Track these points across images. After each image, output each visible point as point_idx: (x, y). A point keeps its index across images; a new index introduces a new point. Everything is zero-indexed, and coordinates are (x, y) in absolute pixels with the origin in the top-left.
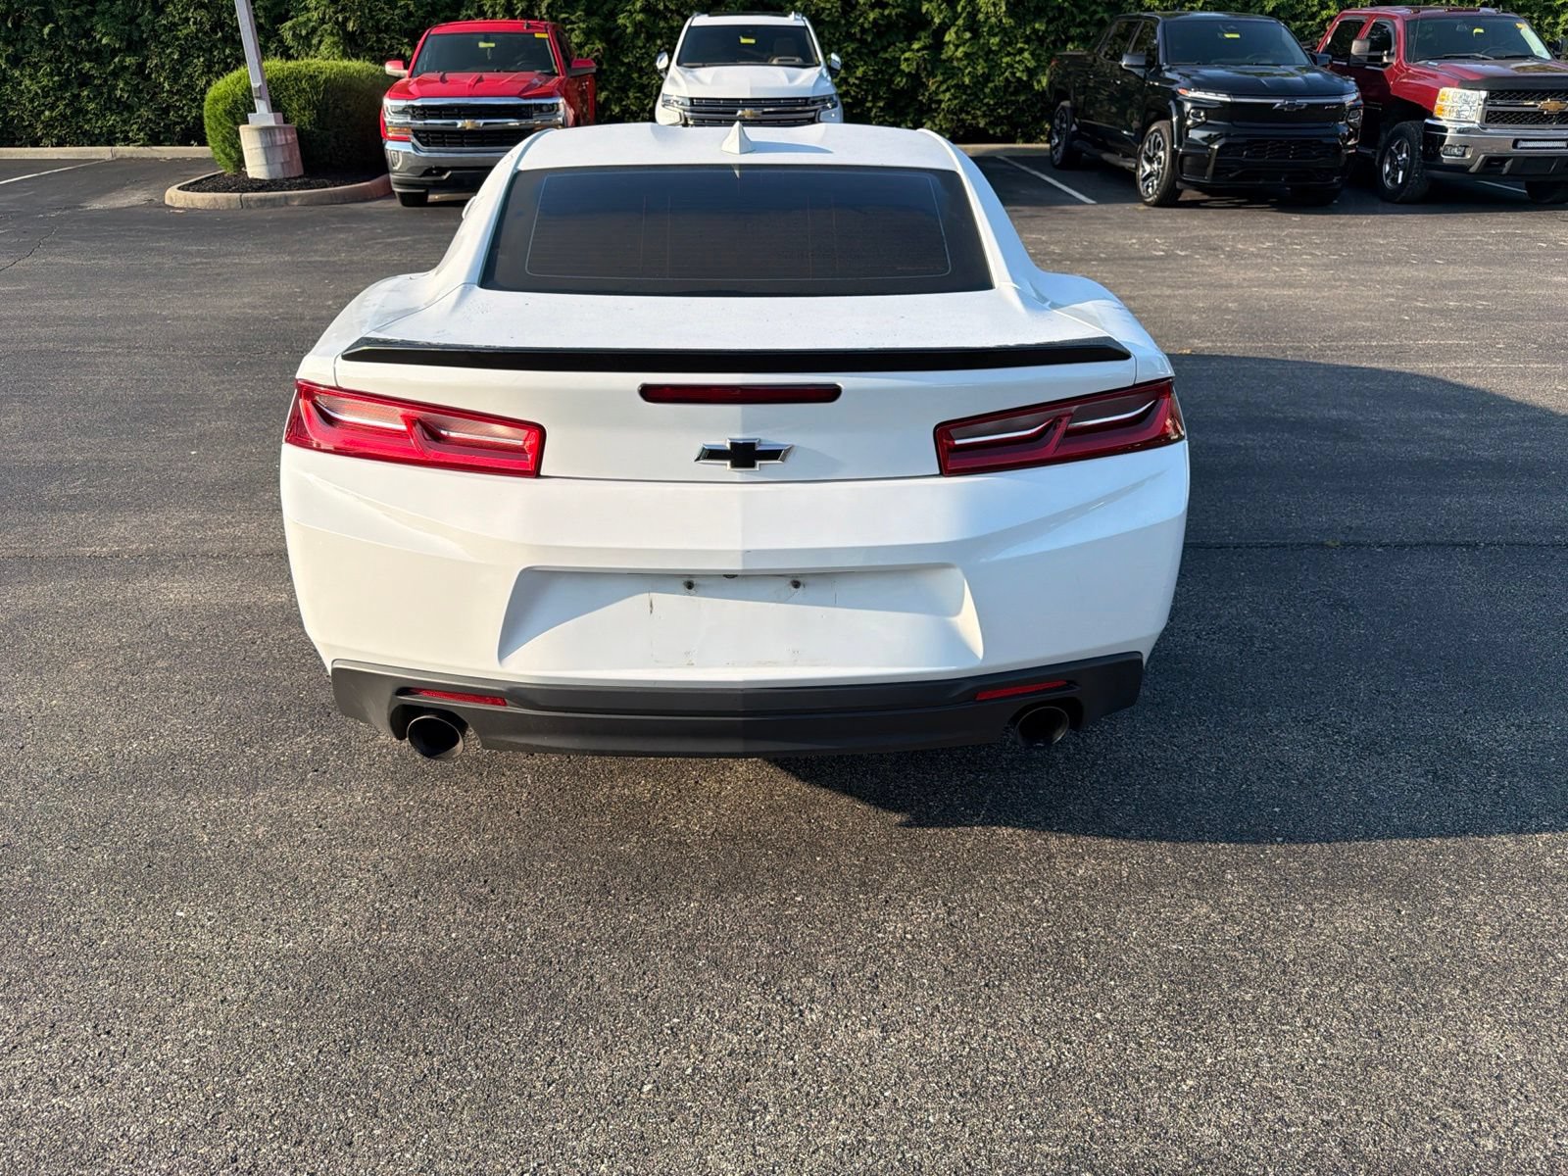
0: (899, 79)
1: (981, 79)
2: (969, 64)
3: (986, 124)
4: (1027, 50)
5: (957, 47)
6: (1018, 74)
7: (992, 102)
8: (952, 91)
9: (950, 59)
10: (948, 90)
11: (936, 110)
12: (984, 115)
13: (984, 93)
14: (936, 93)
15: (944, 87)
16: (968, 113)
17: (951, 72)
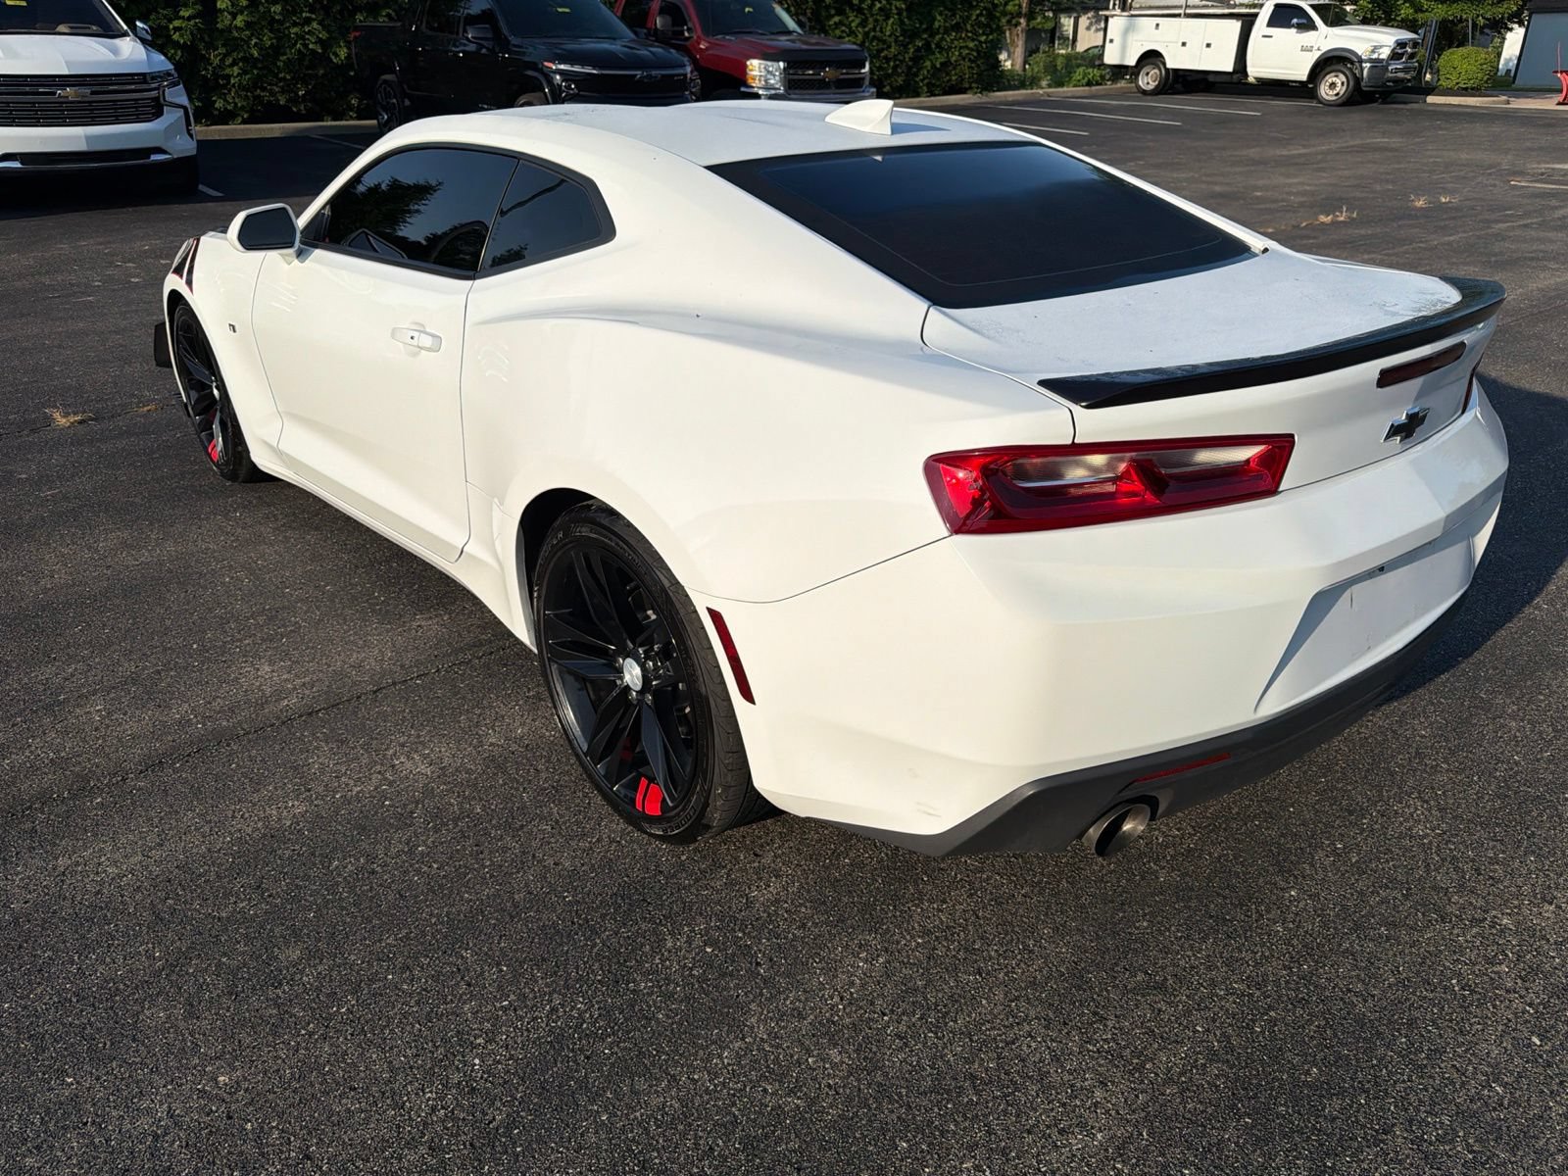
0: (173, 51)
1: (270, 51)
2: (252, 35)
3: (288, 101)
4: (314, 20)
5: (234, 16)
6: (311, 46)
7: (288, 77)
8: (241, 64)
9: (229, 29)
10: (234, 63)
11: (224, 86)
12: (283, 92)
13: (278, 68)
14: (221, 67)
15: (229, 61)
16: (264, 89)
17: (233, 45)
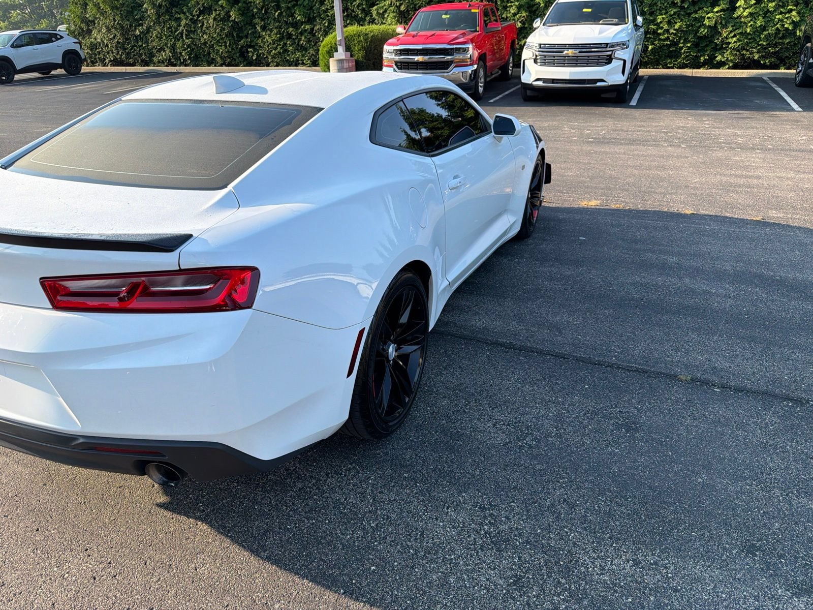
0: (703, 30)
1: (759, 29)
2: (751, 20)
3: (759, 57)
4: (794, 10)
5: (745, 9)
6: (786, 26)
7: (765, 44)
8: (738, 36)
9: (740, 17)
10: (735, 36)
11: (725, 48)
12: (758, 52)
13: (760, 38)
14: (727, 38)
15: (732, 34)
16: (747, 50)
17: (738, 24)
